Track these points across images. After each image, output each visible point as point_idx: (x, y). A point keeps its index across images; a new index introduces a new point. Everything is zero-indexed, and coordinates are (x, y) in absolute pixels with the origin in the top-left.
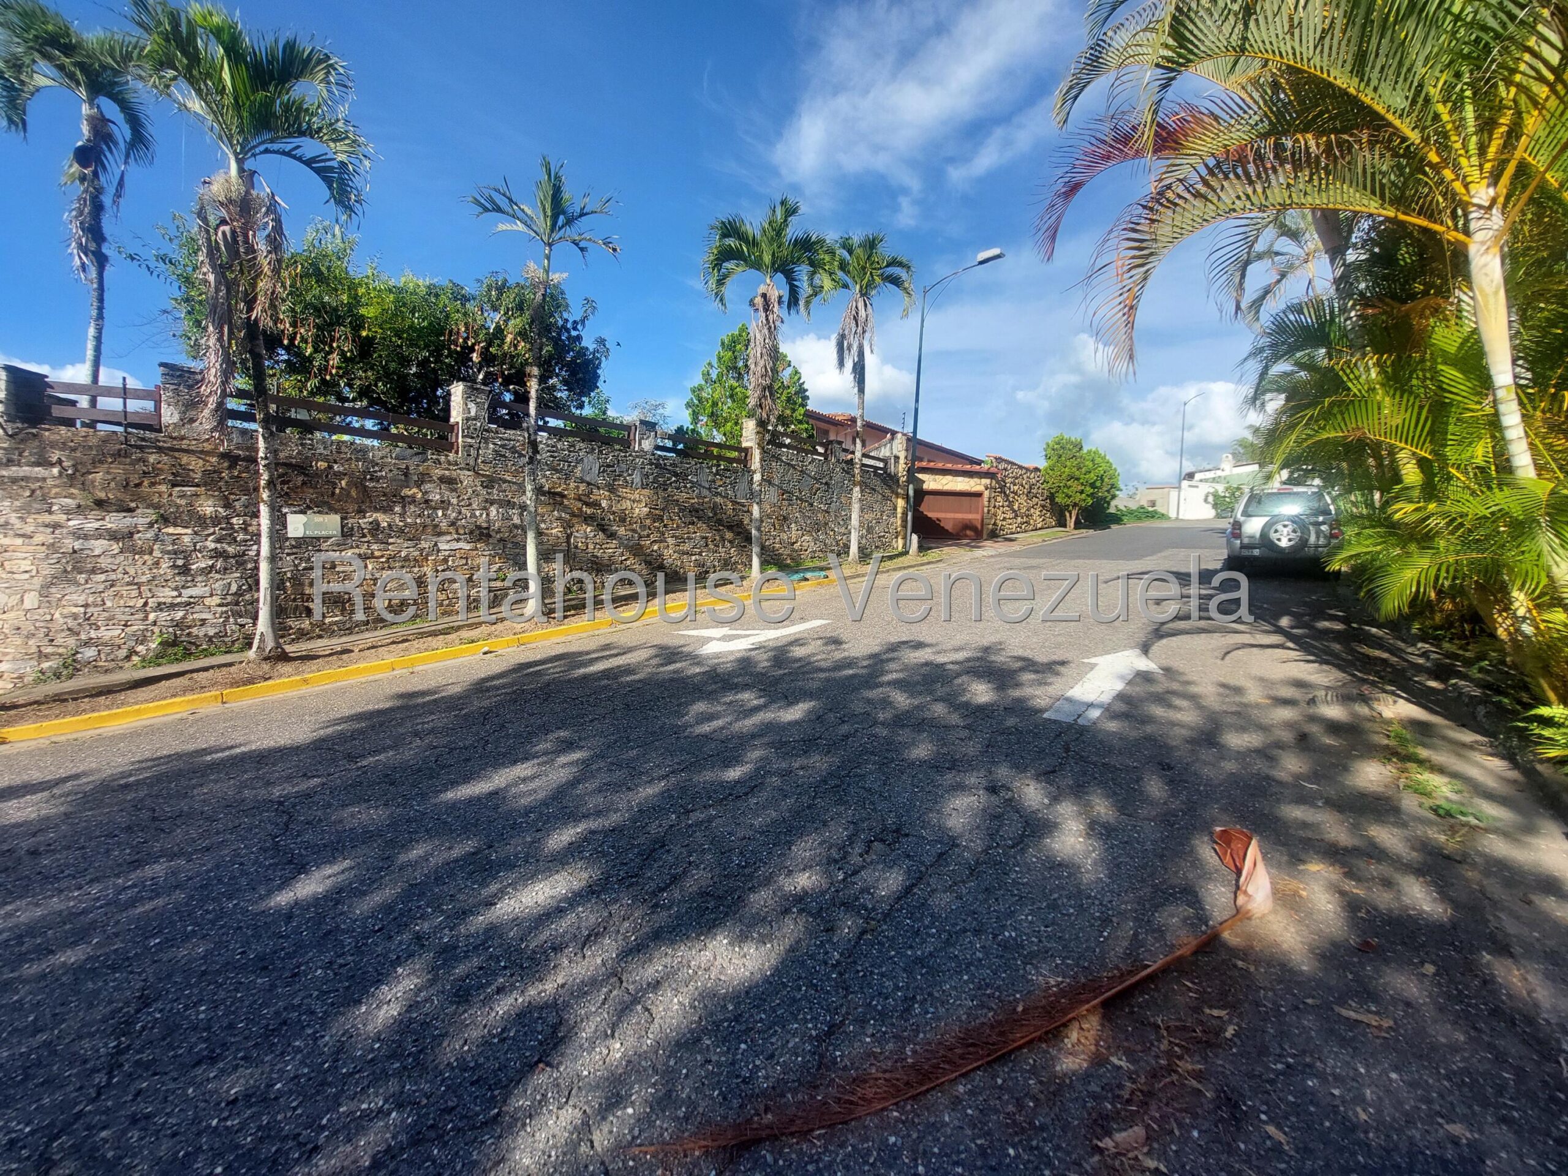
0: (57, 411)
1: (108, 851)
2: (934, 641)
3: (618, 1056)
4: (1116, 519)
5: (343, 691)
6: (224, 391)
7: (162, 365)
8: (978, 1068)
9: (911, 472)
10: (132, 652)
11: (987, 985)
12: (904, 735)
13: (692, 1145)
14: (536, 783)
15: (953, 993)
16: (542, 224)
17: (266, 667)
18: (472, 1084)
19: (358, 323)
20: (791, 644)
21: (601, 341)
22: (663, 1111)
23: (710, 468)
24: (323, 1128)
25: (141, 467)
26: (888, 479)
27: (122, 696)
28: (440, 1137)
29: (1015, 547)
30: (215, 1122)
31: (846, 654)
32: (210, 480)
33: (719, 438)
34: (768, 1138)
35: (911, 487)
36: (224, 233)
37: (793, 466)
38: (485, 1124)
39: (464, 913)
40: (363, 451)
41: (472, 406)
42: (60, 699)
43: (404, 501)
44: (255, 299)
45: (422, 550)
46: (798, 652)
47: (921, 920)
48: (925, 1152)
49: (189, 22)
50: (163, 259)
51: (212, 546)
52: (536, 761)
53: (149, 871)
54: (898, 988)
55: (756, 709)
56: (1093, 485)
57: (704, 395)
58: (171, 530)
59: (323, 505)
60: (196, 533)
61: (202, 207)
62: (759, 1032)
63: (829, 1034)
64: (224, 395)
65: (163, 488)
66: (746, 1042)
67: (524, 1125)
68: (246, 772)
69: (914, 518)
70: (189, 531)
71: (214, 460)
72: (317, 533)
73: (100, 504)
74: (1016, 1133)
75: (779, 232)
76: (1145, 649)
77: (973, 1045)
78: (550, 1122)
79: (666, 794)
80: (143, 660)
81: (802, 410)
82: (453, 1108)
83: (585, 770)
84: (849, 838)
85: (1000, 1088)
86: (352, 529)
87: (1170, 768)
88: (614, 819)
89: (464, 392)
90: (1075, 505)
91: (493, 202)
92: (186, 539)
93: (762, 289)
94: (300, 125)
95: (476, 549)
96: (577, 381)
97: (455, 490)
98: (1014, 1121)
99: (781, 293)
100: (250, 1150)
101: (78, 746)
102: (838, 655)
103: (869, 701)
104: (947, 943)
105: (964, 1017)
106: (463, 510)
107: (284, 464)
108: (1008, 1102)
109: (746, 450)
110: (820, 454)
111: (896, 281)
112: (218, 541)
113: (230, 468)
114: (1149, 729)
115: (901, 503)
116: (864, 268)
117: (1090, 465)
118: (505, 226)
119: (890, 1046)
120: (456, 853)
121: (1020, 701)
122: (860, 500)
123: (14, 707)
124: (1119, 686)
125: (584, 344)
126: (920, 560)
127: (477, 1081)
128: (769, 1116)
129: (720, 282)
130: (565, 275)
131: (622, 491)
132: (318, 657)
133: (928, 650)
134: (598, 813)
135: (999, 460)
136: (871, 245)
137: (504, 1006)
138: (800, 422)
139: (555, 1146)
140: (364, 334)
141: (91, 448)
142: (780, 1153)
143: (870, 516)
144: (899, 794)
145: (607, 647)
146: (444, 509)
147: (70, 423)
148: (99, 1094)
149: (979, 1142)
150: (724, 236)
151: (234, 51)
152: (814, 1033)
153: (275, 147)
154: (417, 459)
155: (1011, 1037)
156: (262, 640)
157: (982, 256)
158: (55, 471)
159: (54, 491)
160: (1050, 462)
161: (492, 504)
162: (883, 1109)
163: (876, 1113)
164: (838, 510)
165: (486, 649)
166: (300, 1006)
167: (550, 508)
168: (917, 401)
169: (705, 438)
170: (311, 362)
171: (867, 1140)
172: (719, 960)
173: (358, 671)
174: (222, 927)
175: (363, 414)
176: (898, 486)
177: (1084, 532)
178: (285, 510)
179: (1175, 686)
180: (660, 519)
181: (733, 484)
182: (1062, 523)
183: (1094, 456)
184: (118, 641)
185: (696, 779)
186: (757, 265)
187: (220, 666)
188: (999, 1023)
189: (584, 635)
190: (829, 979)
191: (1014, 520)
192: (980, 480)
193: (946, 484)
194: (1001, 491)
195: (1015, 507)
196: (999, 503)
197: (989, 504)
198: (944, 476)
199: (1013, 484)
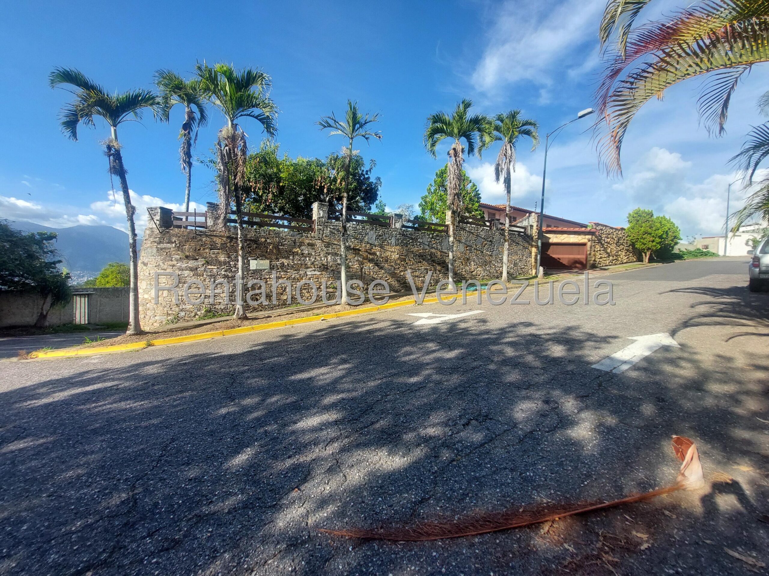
0: (175, 223)
1: (174, 386)
2: (539, 323)
3: (327, 492)
4: (679, 257)
5: (265, 333)
6: (226, 212)
7: (208, 203)
8: (489, 533)
9: (541, 233)
10: (196, 314)
11: (508, 496)
12: (505, 369)
13: (345, 534)
14: (328, 376)
15: (489, 496)
16: (349, 130)
17: (239, 322)
18: (270, 491)
19: (279, 180)
20: (460, 321)
21: (379, 179)
22: (338, 518)
23: (429, 235)
24: (216, 495)
25: (200, 243)
26: (527, 238)
27: (190, 331)
28: (253, 508)
29: (606, 273)
30: (183, 485)
31: (488, 328)
32: (223, 247)
33: (435, 220)
34: (378, 539)
35: (540, 241)
36: (226, 150)
37: (472, 233)
38: (270, 507)
39: (285, 425)
40: (278, 234)
41: (321, 212)
42: (171, 330)
43: (294, 254)
44: (237, 174)
45: (300, 275)
46: (463, 325)
47: (484, 459)
48: (448, 563)
49: (215, 71)
50: (211, 161)
51: (223, 273)
52: (330, 367)
53: (184, 394)
54: (461, 489)
55: (434, 351)
56: (660, 237)
57: (428, 200)
58: (210, 267)
59: (263, 256)
60: (218, 268)
61: (219, 141)
62: (389, 495)
63: (421, 502)
64: (226, 214)
65: (207, 250)
66: (382, 498)
67: (284, 510)
68: (224, 362)
69: (541, 258)
70: (216, 267)
71: (225, 239)
72: (261, 268)
73: (187, 257)
74: (498, 567)
75: (461, 117)
76: (673, 333)
77: (488, 521)
78: (294, 512)
79: (379, 387)
80: (199, 318)
81: (477, 204)
82: (260, 498)
83: (349, 373)
84: (460, 416)
85: (497, 544)
86: (274, 266)
87: (663, 400)
88: (354, 394)
89: (318, 206)
90: (649, 249)
91: (327, 123)
92: (215, 270)
93: (453, 146)
94: (252, 104)
95: (322, 274)
96: (368, 198)
97: (314, 249)
98: (498, 562)
99: (463, 147)
100: (191, 498)
101: (175, 348)
102: (483, 328)
103: (492, 351)
104: (494, 472)
105: (490, 508)
106: (317, 258)
107: (249, 240)
108: (498, 552)
109: (447, 226)
110: (487, 226)
111: (528, 133)
112: (226, 271)
113: (230, 242)
114: (658, 378)
115: (534, 250)
116: (509, 128)
117: (659, 225)
118: (334, 132)
119: (448, 513)
120: (288, 401)
121: (579, 357)
122: (508, 249)
123: (158, 333)
124: (647, 353)
125: (370, 181)
126: (544, 281)
127: (272, 490)
128: (382, 530)
129: (433, 145)
130: (358, 151)
131: (387, 247)
132: (259, 319)
133: (534, 328)
134: (349, 391)
135: (597, 224)
136: (513, 116)
137: (289, 463)
138: (477, 210)
139: (293, 521)
140: (281, 184)
141: (185, 236)
142: (382, 547)
143: (515, 257)
144: (493, 398)
145: (372, 320)
146: (309, 257)
147: (179, 227)
148: (153, 469)
149: (477, 566)
150: (435, 122)
151: (230, 79)
152: (414, 500)
153: (245, 113)
154: (299, 236)
155: (510, 522)
156: (238, 311)
157: (581, 114)
158: (174, 245)
159: (173, 252)
160: (632, 225)
161: (329, 254)
162: (436, 540)
163: (431, 541)
164: (497, 255)
165: (323, 318)
166: (219, 450)
167: (354, 255)
168: (543, 195)
169: (428, 221)
170: (262, 198)
171: (422, 551)
172: (382, 461)
173: (272, 325)
174: (202, 418)
175: (282, 218)
176: (533, 241)
177: (655, 265)
178: (249, 259)
179: (685, 355)
180: (404, 260)
181: (441, 243)
182: (640, 259)
183: (662, 221)
184: (192, 310)
185: (395, 381)
186: (451, 134)
187: (224, 321)
188: (507, 514)
189: (365, 314)
190: (429, 478)
191: (608, 258)
192: (585, 236)
193: (563, 239)
194: (598, 242)
195: (608, 251)
196: (597, 249)
197: (591, 249)
198: (562, 235)
199: (606, 238)
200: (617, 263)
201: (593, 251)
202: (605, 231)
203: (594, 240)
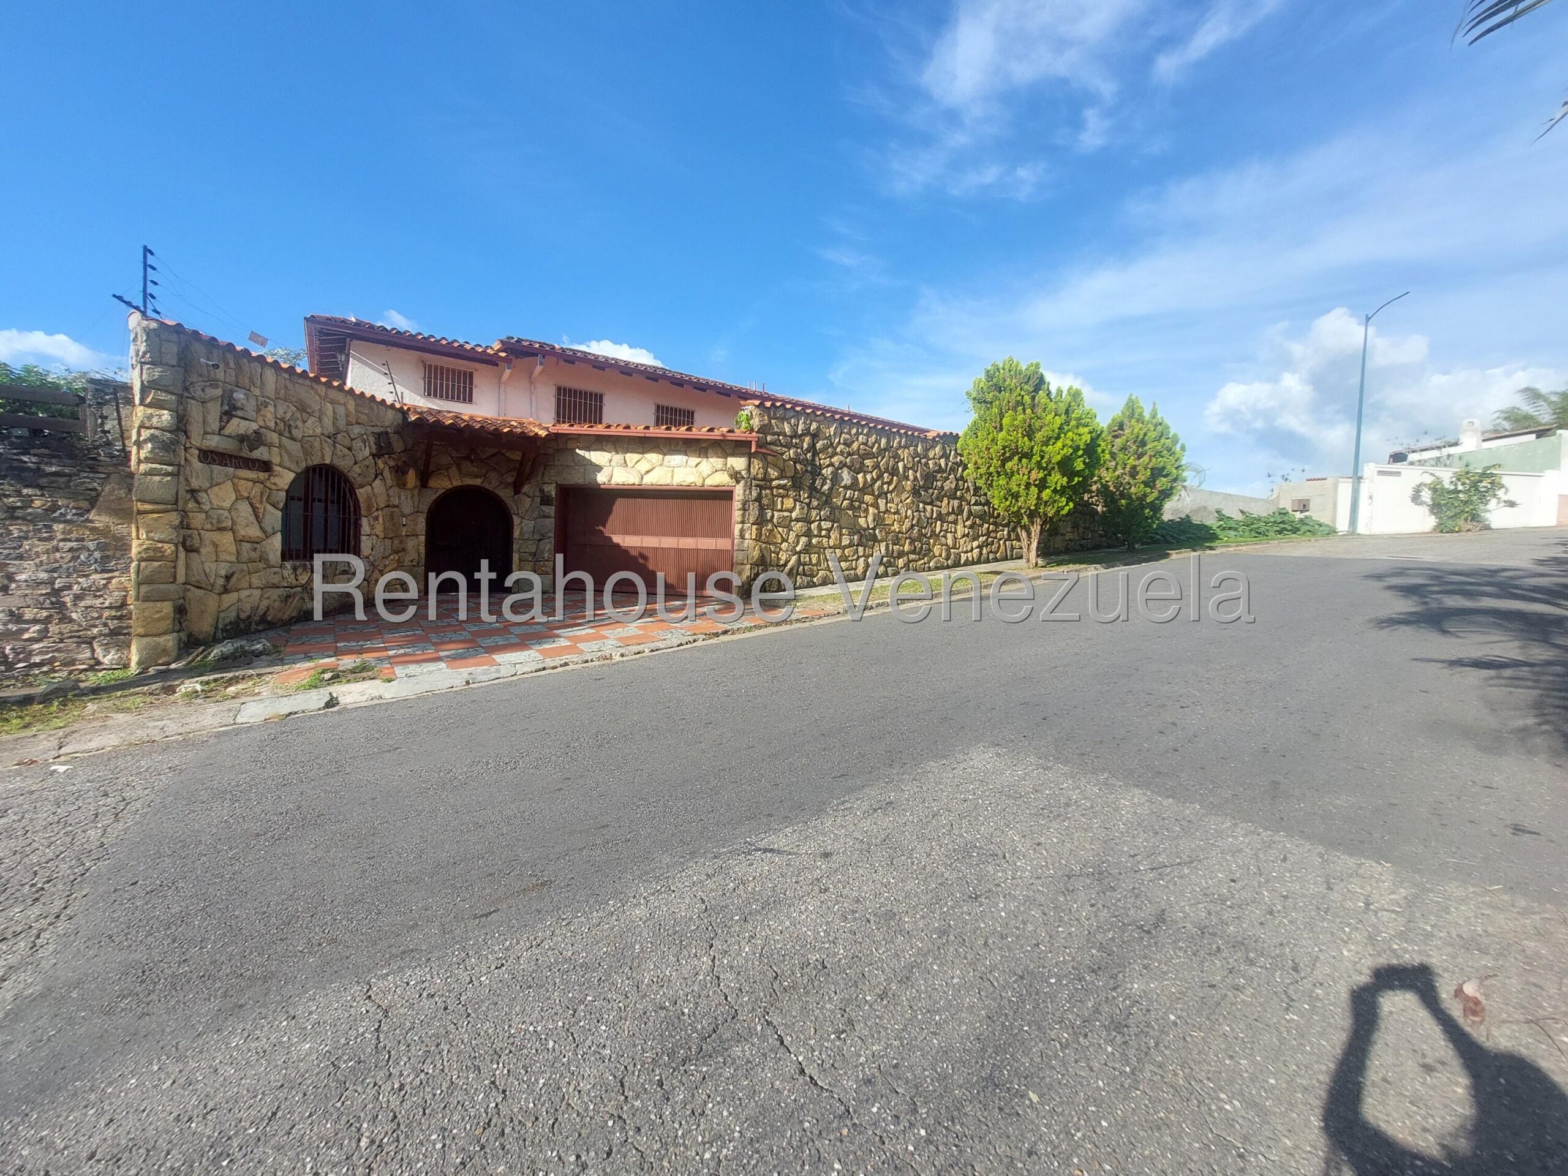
90: (1033, 513)
191: (861, 549)
192: (722, 460)
193: (648, 472)
194: (794, 486)
195: (862, 521)
196: (786, 514)
197: (743, 515)
198: (643, 453)
199: (849, 468)
200: (925, 563)
201: (753, 524)
202: (839, 443)
203: (759, 476)
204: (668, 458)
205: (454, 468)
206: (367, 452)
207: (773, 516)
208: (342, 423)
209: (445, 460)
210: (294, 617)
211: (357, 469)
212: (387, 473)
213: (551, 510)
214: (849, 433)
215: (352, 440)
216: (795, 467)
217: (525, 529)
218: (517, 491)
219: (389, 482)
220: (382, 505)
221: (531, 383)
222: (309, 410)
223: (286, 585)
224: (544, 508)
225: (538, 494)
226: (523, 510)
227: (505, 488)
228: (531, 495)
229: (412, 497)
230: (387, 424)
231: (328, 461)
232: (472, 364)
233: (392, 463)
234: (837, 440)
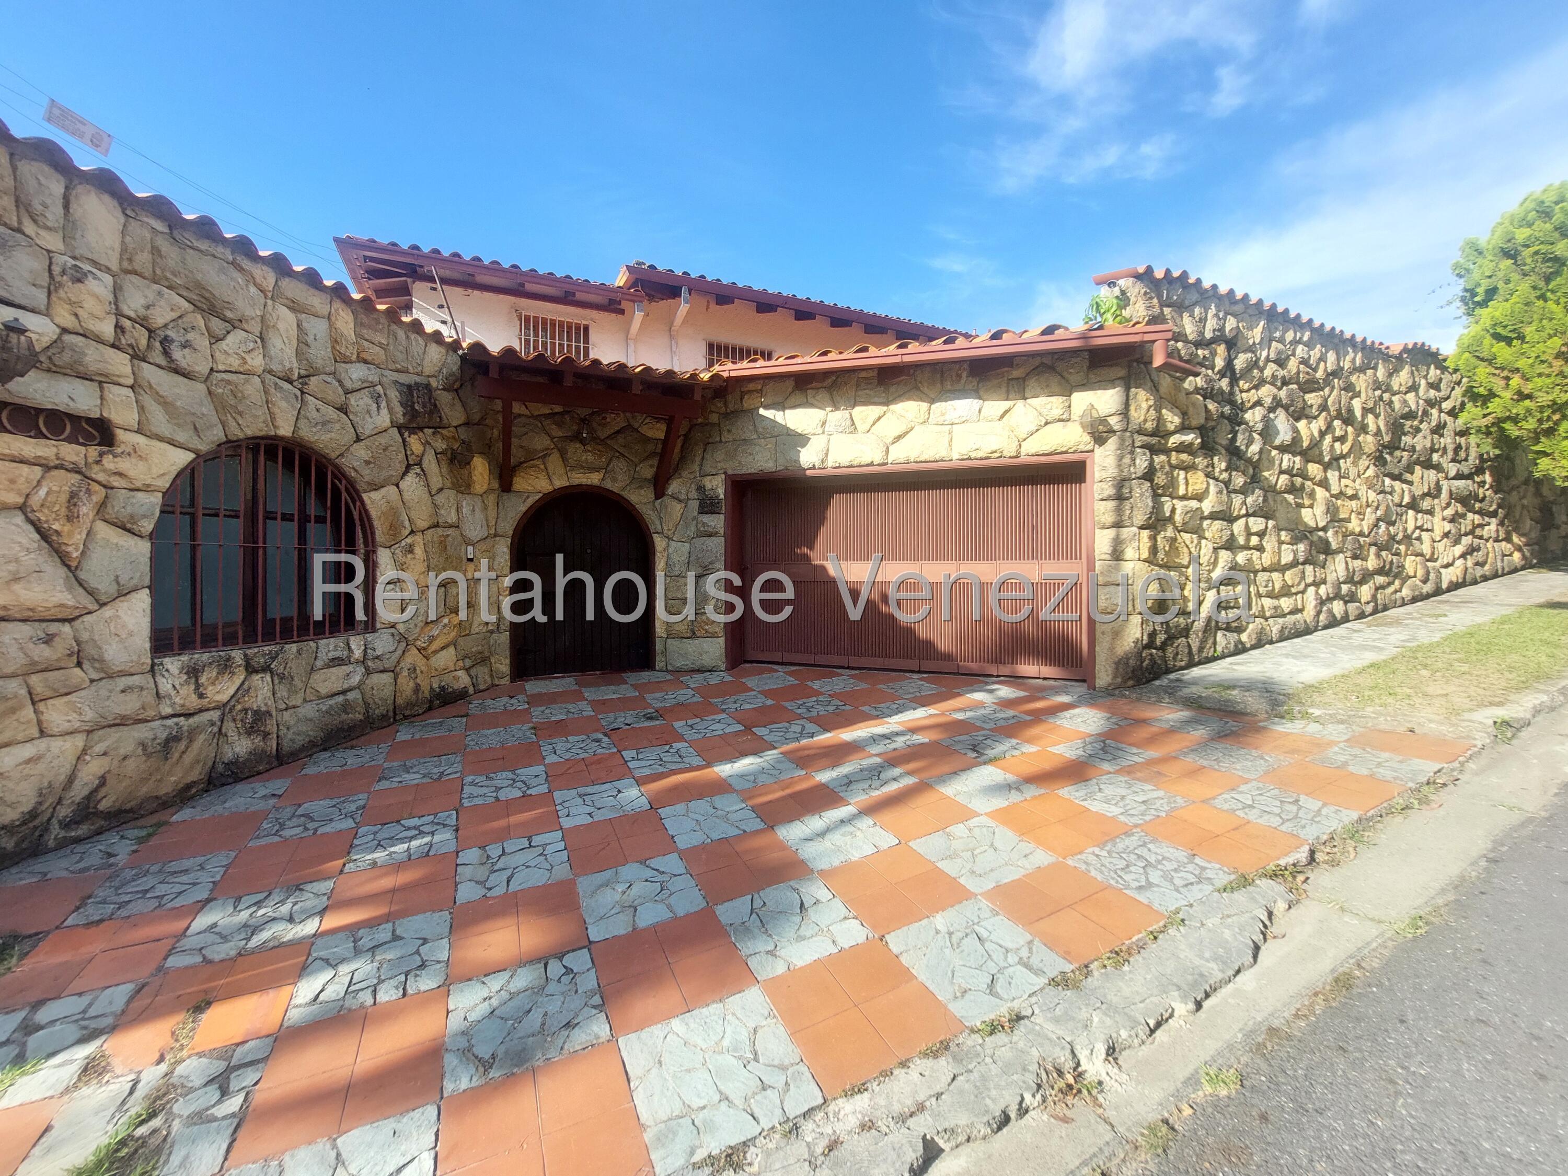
160: (1489, 325)
191: (1309, 569)
192: (1061, 399)
193: (899, 438)
194: (1203, 446)
195: (1306, 514)
196: (1194, 504)
197: (1119, 510)
198: (887, 403)
199: (1286, 408)
200: (1396, 592)
201: (1142, 528)
202: (1268, 360)
203: (1149, 426)
204: (938, 407)
205: (555, 458)
206: (383, 419)
207: (1173, 510)
208: (320, 353)
209: (540, 442)
210: (194, 783)
211: (361, 452)
212: (430, 462)
213: (717, 522)
214: (1281, 340)
215: (347, 392)
216: (1206, 406)
217: (675, 558)
218: (660, 493)
219: (436, 481)
220: (422, 524)
221: (671, 337)
222: (229, 314)
223: (168, 711)
224: (706, 518)
225: (694, 494)
226: (671, 525)
227: (641, 487)
228: (683, 497)
229: (485, 508)
230: (428, 370)
231: (285, 430)
232: (588, 312)
233: (441, 445)
234: (1264, 354)
